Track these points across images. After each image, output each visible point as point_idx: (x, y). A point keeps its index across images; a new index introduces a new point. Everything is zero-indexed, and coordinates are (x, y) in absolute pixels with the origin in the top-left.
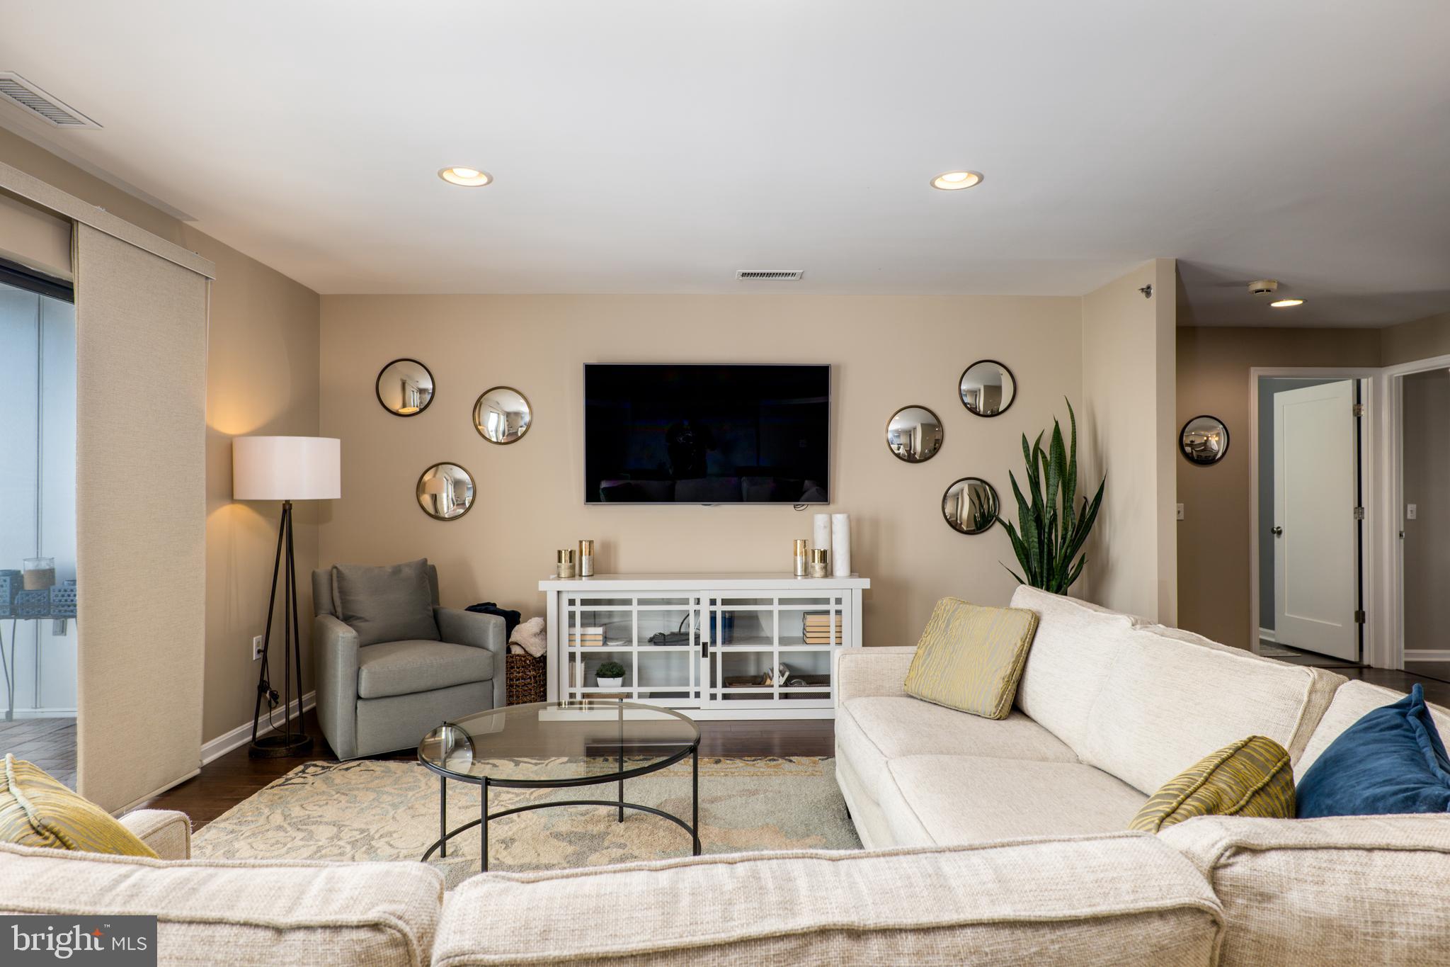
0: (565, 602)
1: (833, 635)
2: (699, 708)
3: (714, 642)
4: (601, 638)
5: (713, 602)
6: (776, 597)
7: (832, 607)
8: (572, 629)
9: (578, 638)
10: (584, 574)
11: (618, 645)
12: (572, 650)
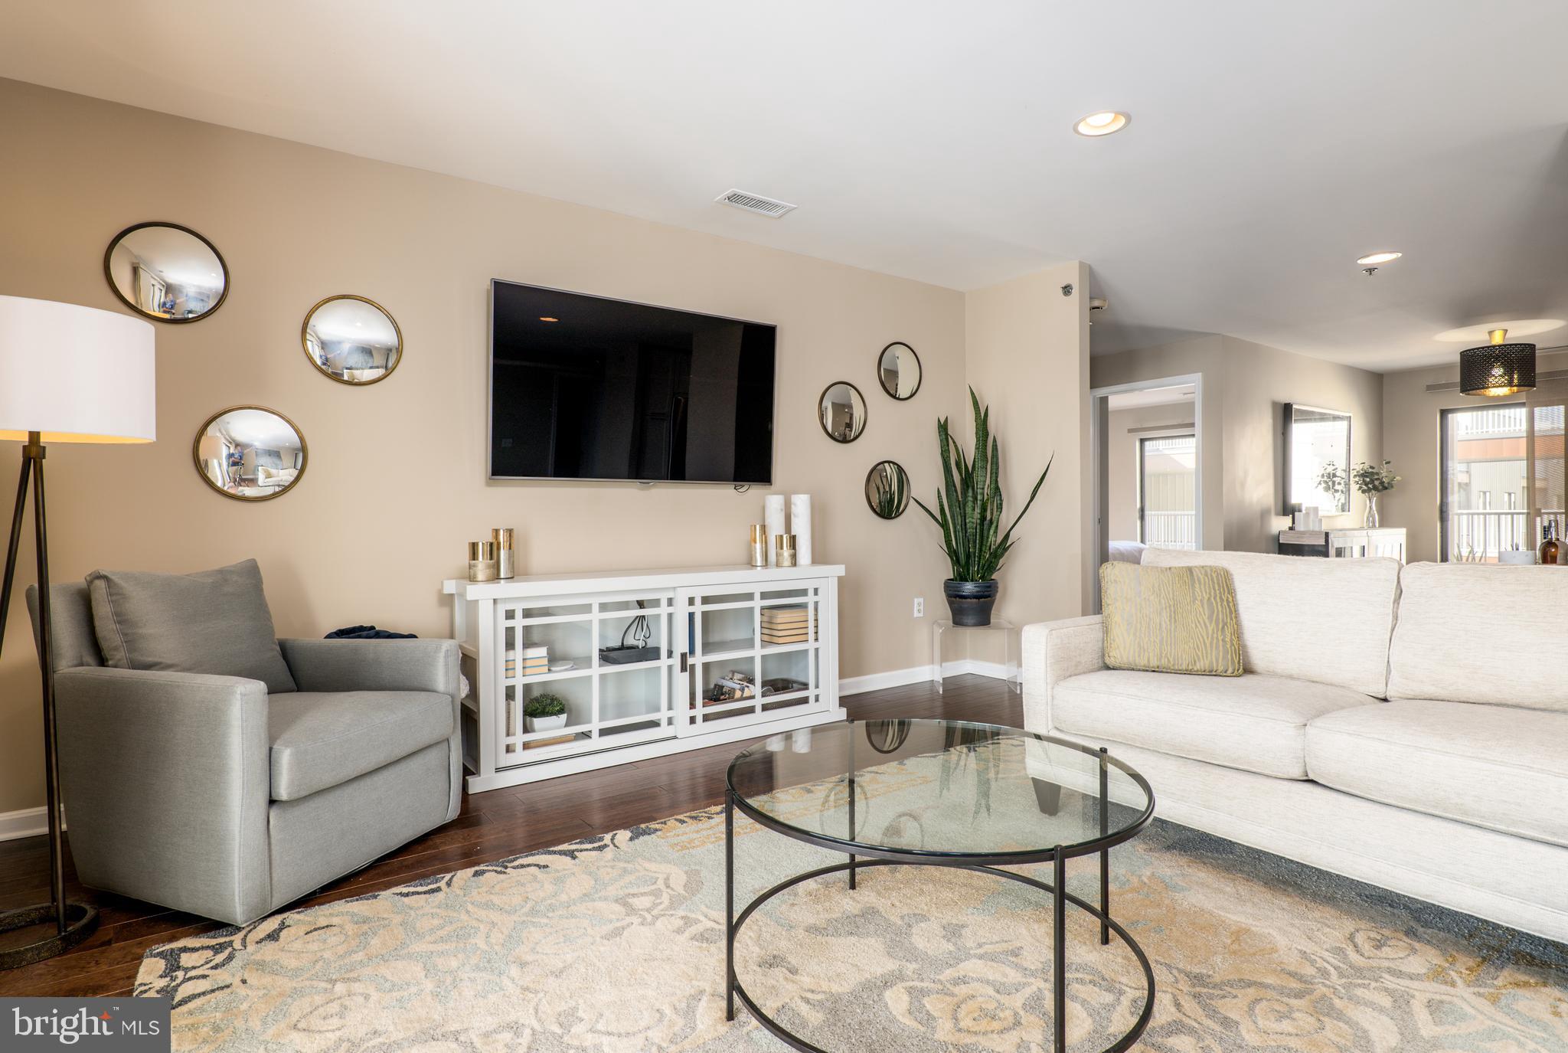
0: (502, 615)
1: (811, 630)
2: (675, 738)
3: (692, 651)
4: (545, 661)
5: (691, 601)
6: (757, 590)
7: (810, 599)
8: (511, 653)
9: (519, 665)
10: (502, 576)
11: (566, 670)
12: (510, 682)
